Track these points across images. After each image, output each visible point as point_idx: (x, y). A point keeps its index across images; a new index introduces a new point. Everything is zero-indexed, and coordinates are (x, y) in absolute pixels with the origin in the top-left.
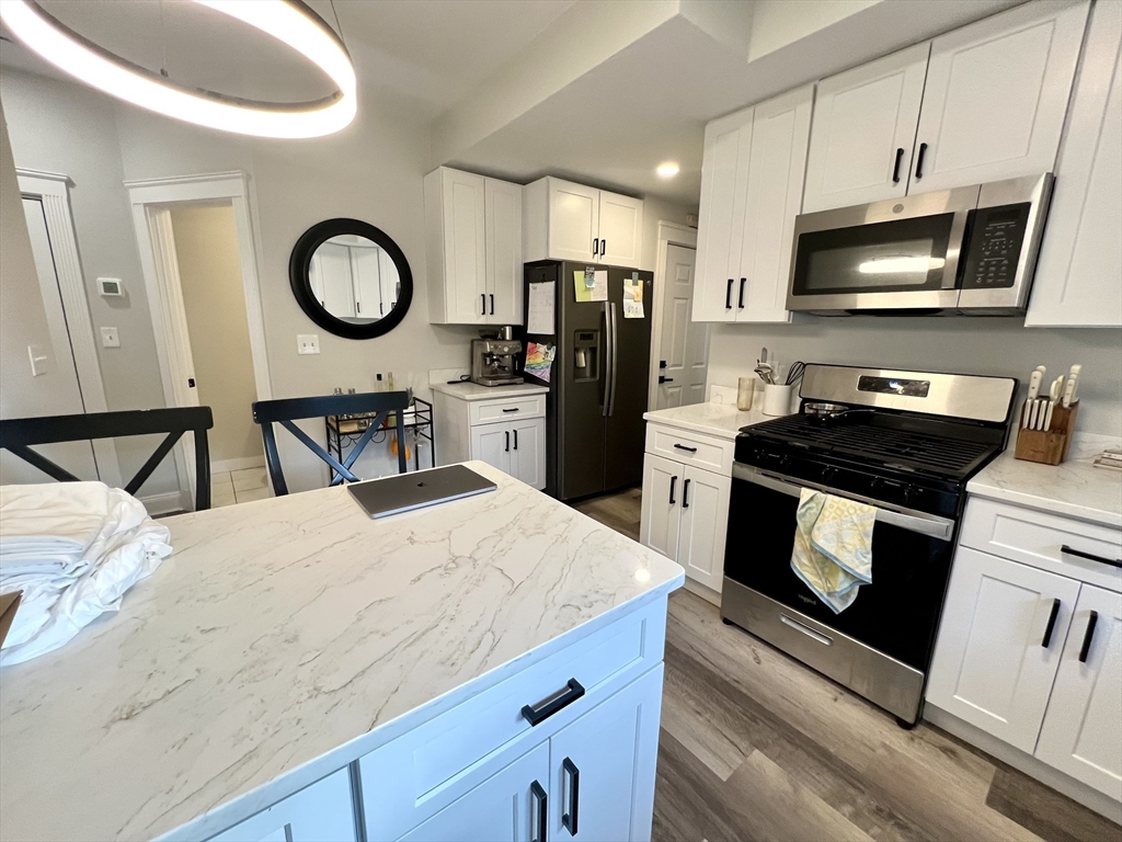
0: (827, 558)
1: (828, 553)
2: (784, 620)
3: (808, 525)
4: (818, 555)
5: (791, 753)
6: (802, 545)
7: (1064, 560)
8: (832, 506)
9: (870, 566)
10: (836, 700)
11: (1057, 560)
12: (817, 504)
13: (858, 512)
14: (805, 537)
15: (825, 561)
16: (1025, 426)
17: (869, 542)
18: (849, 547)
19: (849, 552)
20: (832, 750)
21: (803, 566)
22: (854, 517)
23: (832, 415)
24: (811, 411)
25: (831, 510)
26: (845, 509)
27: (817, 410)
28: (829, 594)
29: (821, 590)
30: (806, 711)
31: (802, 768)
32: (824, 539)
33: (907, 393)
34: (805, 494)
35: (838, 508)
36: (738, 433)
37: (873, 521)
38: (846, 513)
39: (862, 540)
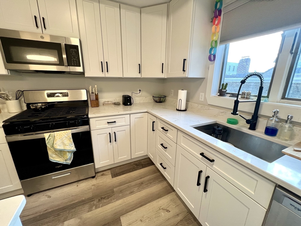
0: (61, 151)
1: (61, 149)
2: (53, 178)
3: (51, 145)
4: (58, 152)
5: (75, 211)
6: (51, 152)
7: (108, 125)
8: (57, 135)
9: (74, 146)
10: (77, 186)
11: (107, 125)
12: (52, 137)
13: (66, 133)
14: (52, 149)
15: (61, 152)
16: (91, 100)
17: (72, 140)
18: (67, 144)
19: (68, 145)
20: (83, 199)
21: (54, 158)
22: (65, 135)
23: (43, 107)
24: (34, 107)
25: (58, 136)
26: (62, 134)
27: (36, 106)
28: (66, 160)
29: (62, 161)
30: (72, 196)
31: (80, 211)
32: (59, 146)
33: (63, 96)
34: (46, 135)
35: (60, 135)
36: (2, 124)
37: (71, 134)
38: (63, 135)
39: (70, 141)
